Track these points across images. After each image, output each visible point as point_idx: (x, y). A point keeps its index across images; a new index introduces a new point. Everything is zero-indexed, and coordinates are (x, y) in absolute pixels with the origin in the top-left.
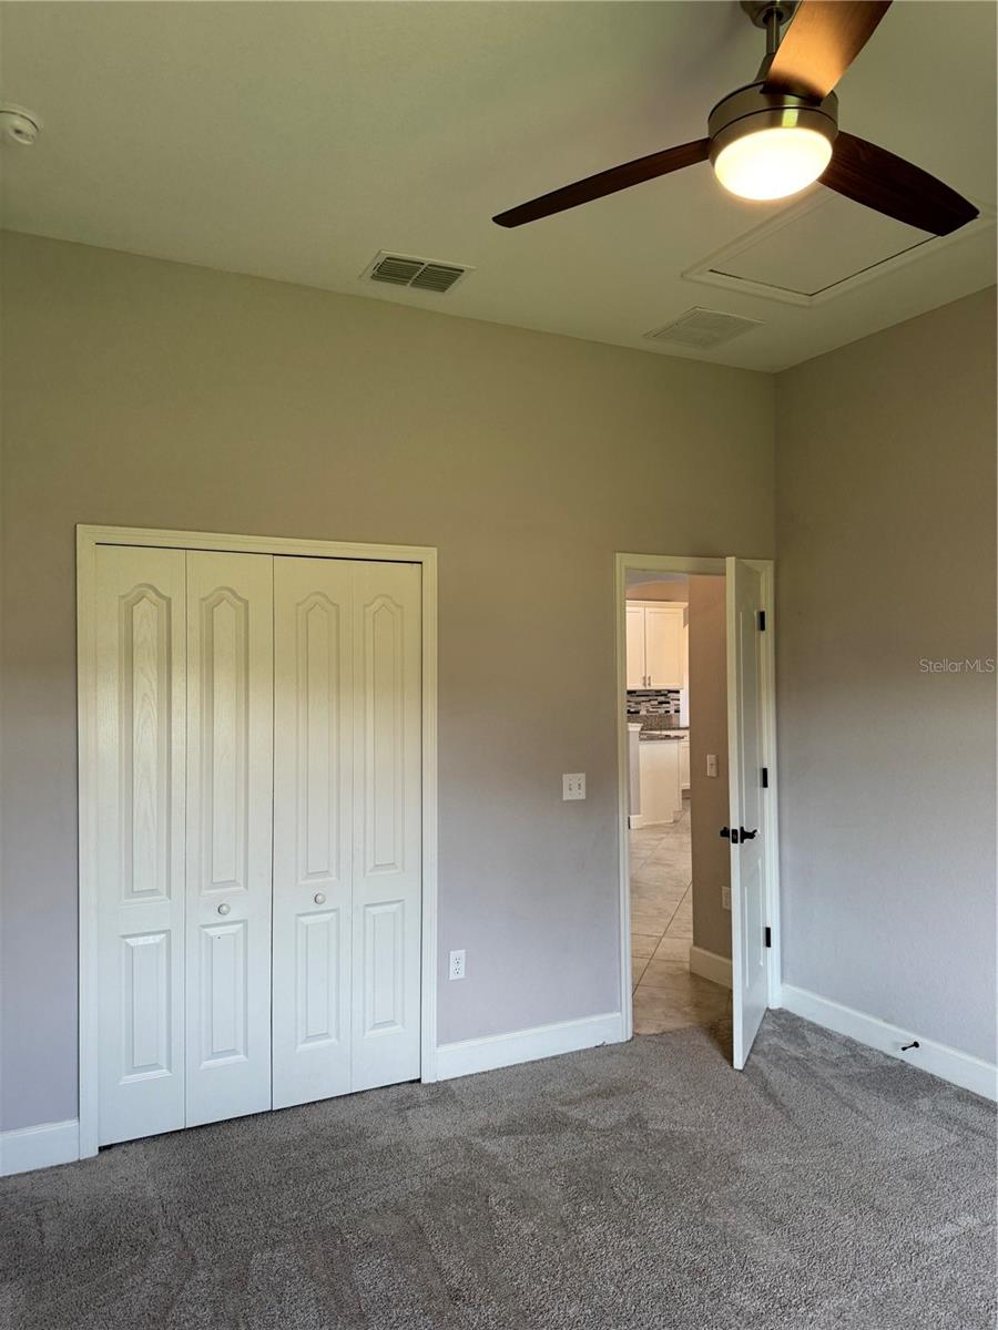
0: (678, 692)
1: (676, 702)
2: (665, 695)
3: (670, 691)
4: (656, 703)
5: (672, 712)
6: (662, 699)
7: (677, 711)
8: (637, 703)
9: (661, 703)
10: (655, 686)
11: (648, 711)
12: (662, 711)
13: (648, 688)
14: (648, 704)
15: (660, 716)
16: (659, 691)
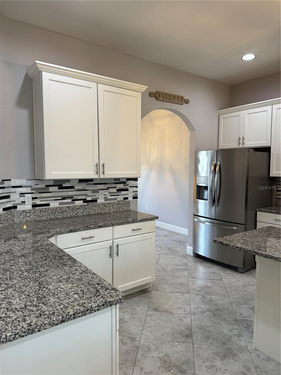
0: (136, 179)
1: (135, 189)
2: (124, 183)
3: (128, 179)
4: (115, 190)
5: (130, 198)
6: (121, 186)
7: (135, 198)
8: (94, 191)
9: (119, 190)
10: (110, 173)
11: (106, 199)
12: (120, 198)
13: (102, 176)
14: (106, 192)
15: (119, 203)
16: (118, 179)
